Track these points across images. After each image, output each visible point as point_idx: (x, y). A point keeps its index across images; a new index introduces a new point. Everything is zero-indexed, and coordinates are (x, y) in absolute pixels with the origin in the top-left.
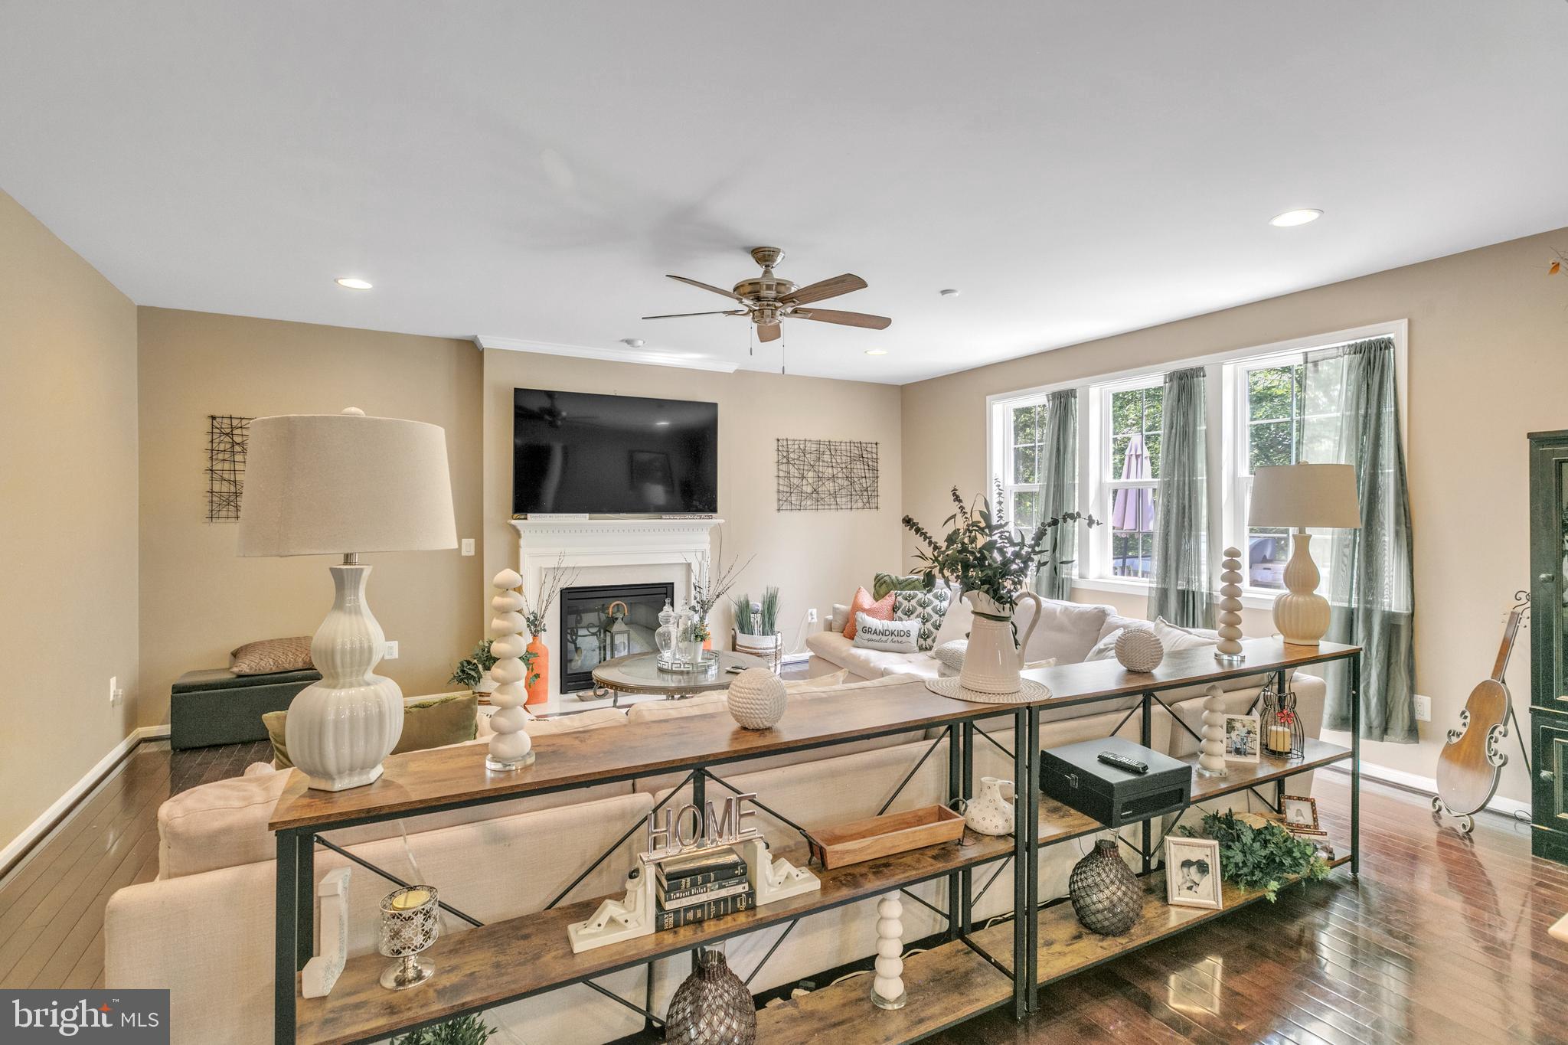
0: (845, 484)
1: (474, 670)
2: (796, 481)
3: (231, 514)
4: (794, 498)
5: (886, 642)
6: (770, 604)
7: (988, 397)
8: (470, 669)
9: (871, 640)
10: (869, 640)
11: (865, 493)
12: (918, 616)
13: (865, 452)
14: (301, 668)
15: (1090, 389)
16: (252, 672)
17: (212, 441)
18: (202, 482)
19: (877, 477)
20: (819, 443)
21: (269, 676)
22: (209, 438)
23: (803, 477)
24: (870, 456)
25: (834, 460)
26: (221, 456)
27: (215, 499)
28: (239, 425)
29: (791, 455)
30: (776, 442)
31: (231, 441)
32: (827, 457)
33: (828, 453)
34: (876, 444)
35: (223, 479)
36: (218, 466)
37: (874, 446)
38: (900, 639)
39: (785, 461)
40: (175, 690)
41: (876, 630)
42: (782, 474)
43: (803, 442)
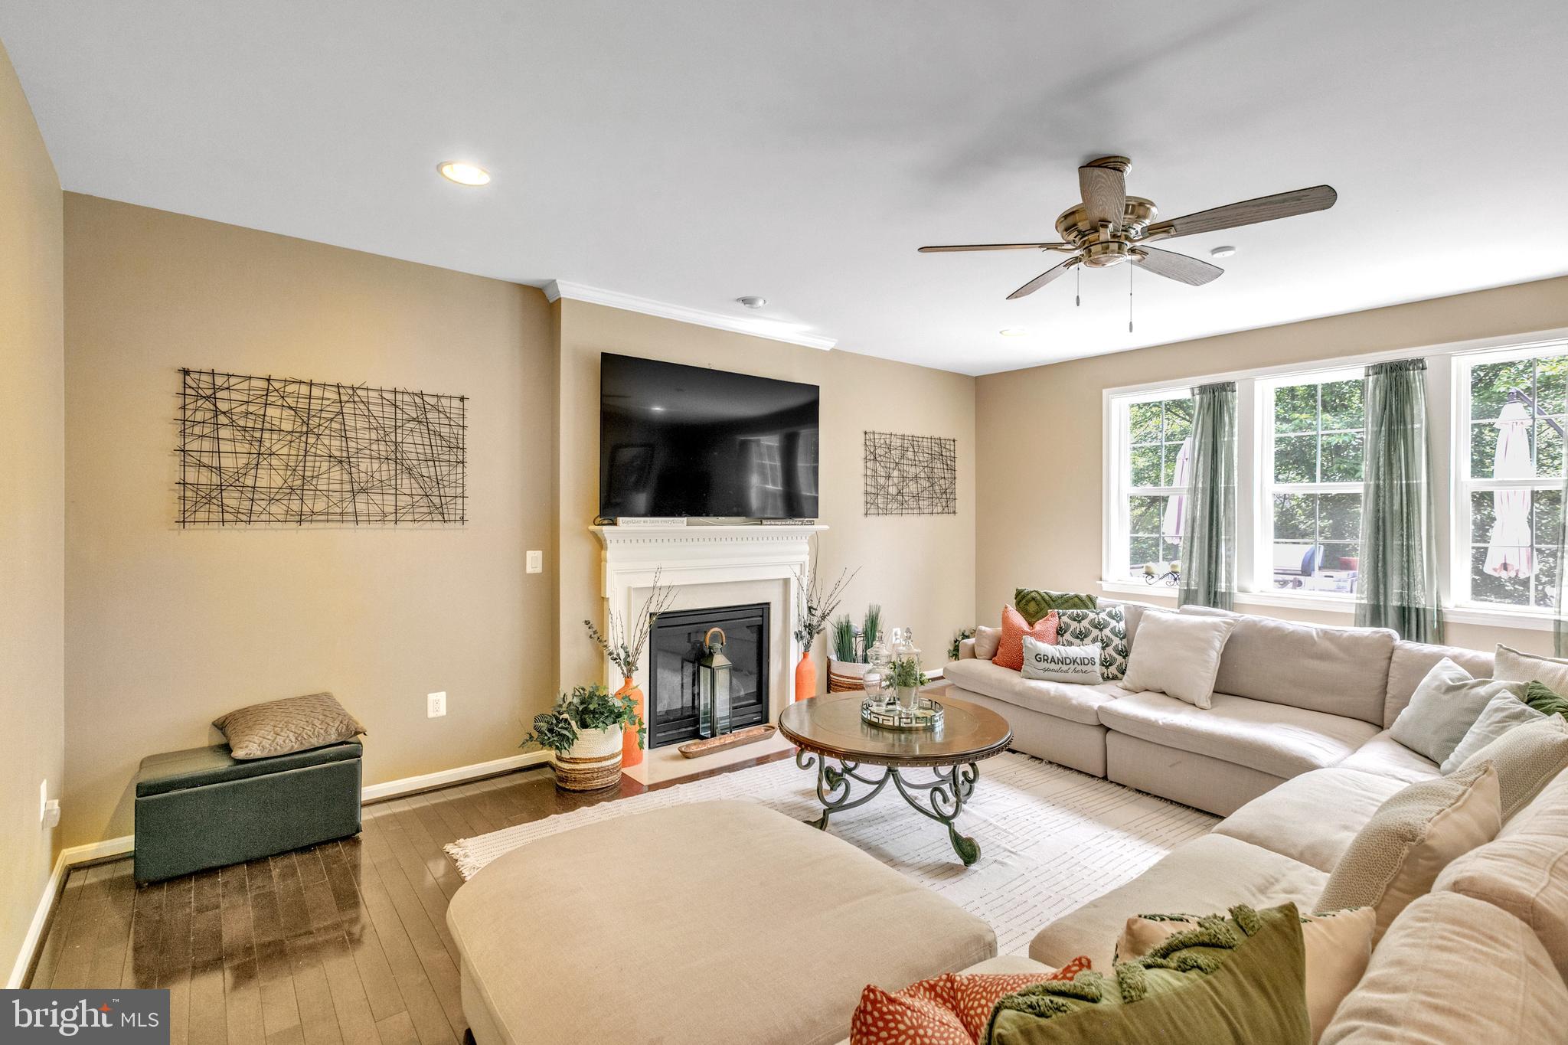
0: (927, 486)
1: (566, 729)
2: (882, 481)
3: (213, 517)
4: (880, 500)
5: (1067, 672)
6: (873, 623)
7: (1105, 392)
8: (562, 728)
9: (1050, 670)
10: (1045, 670)
11: (944, 496)
12: (1094, 641)
13: (944, 450)
14: (334, 742)
15: (1256, 382)
16: (265, 754)
17: (184, 408)
18: (169, 469)
19: (955, 478)
20: (903, 438)
21: (288, 758)
22: (180, 401)
23: (888, 477)
24: (948, 454)
25: (916, 458)
26: (197, 430)
27: (189, 494)
28: (226, 385)
29: (878, 451)
30: (863, 435)
31: (214, 408)
32: (910, 455)
33: (911, 449)
34: (954, 441)
35: (201, 465)
36: (193, 446)
37: (952, 443)
38: (1084, 668)
39: (872, 458)
40: (142, 791)
41: (1053, 657)
42: (869, 473)
43: (888, 436)
